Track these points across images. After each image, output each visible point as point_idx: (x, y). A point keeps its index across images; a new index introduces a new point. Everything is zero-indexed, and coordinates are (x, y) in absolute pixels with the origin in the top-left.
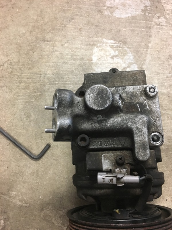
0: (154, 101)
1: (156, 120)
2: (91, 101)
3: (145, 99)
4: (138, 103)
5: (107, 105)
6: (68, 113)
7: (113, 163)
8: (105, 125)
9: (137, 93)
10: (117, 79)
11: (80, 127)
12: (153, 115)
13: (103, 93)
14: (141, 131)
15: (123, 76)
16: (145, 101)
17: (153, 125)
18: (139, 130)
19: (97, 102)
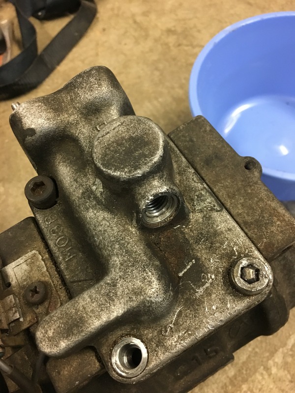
0: (229, 298)
1: (176, 331)
2: (108, 136)
3: (219, 272)
4: (197, 259)
5: (115, 174)
6: (66, 116)
7: (25, 283)
8: (88, 209)
9: (222, 243)
10: (233, 182)
11: (59, 163)
12: (187, 316)
13: (141, 148)
14: (110, 298)
15: (250, 191)
16: (213, 277)
17: (159, 329)
18: (110, 292)
19: (112, 148)
